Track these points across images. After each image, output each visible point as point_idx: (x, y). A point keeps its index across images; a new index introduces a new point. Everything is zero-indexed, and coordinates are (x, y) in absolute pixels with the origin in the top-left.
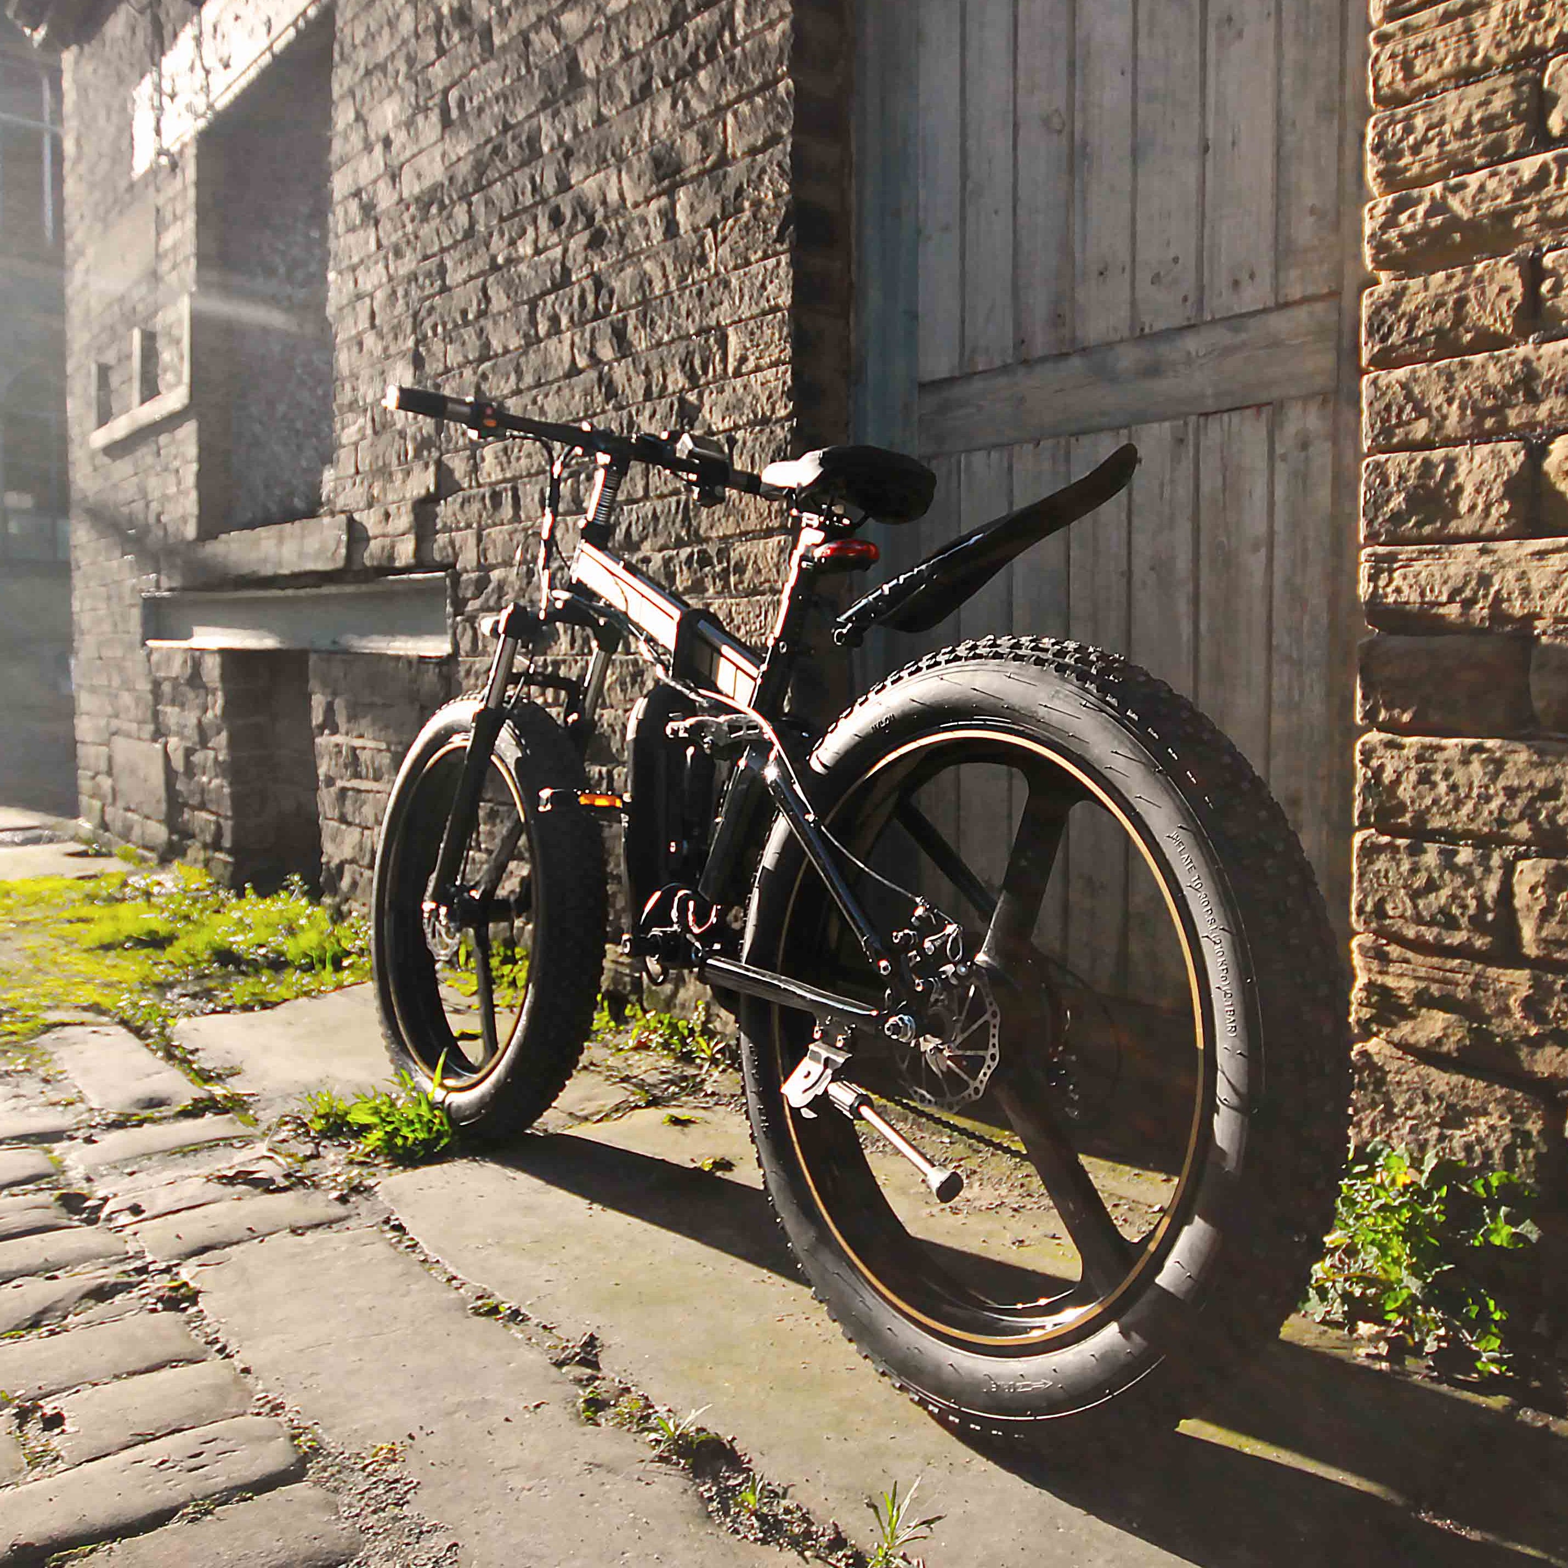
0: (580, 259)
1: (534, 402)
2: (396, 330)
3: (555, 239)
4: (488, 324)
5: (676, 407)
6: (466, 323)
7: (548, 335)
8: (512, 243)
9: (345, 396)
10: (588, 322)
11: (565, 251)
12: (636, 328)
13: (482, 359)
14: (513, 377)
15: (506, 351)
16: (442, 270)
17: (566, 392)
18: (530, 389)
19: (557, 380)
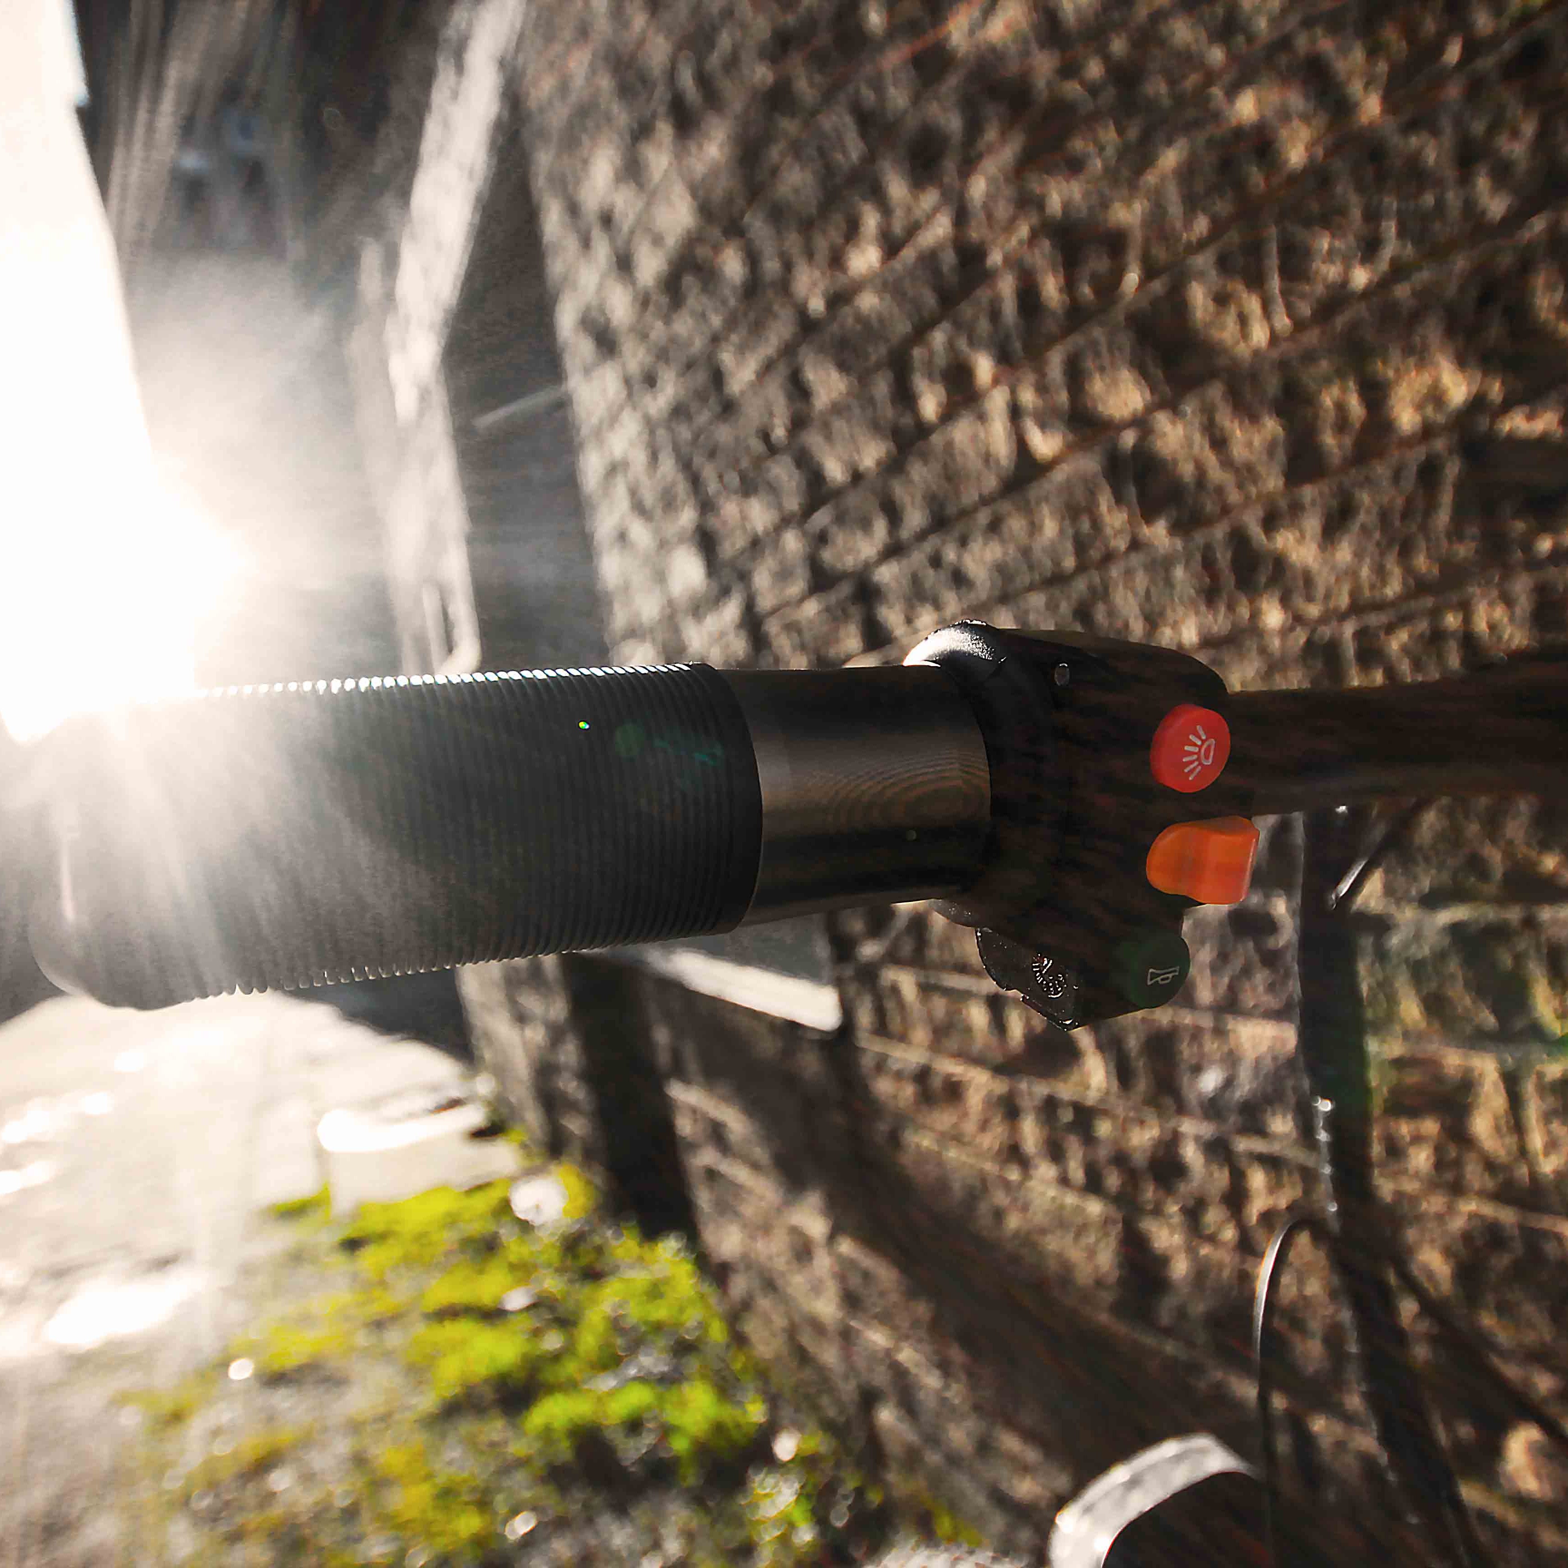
0: (1003, 211)
1: (936, 561)
2: (669, 503)
3: (930, 198)
4: (813, 439)
5: (1452, 469)
6: (772, 450)
7: (948, 415)
8: (837, 261)
9: (619, 619)
10: (1052, 341)
11: (961, 217)
12: (1222, 300)
13: (809, 510)
14: (880, 527)
15: (857, 477)
16: (718, 377)
17: (1016, 524)
18: (922, 536)
19: (985, 501)
